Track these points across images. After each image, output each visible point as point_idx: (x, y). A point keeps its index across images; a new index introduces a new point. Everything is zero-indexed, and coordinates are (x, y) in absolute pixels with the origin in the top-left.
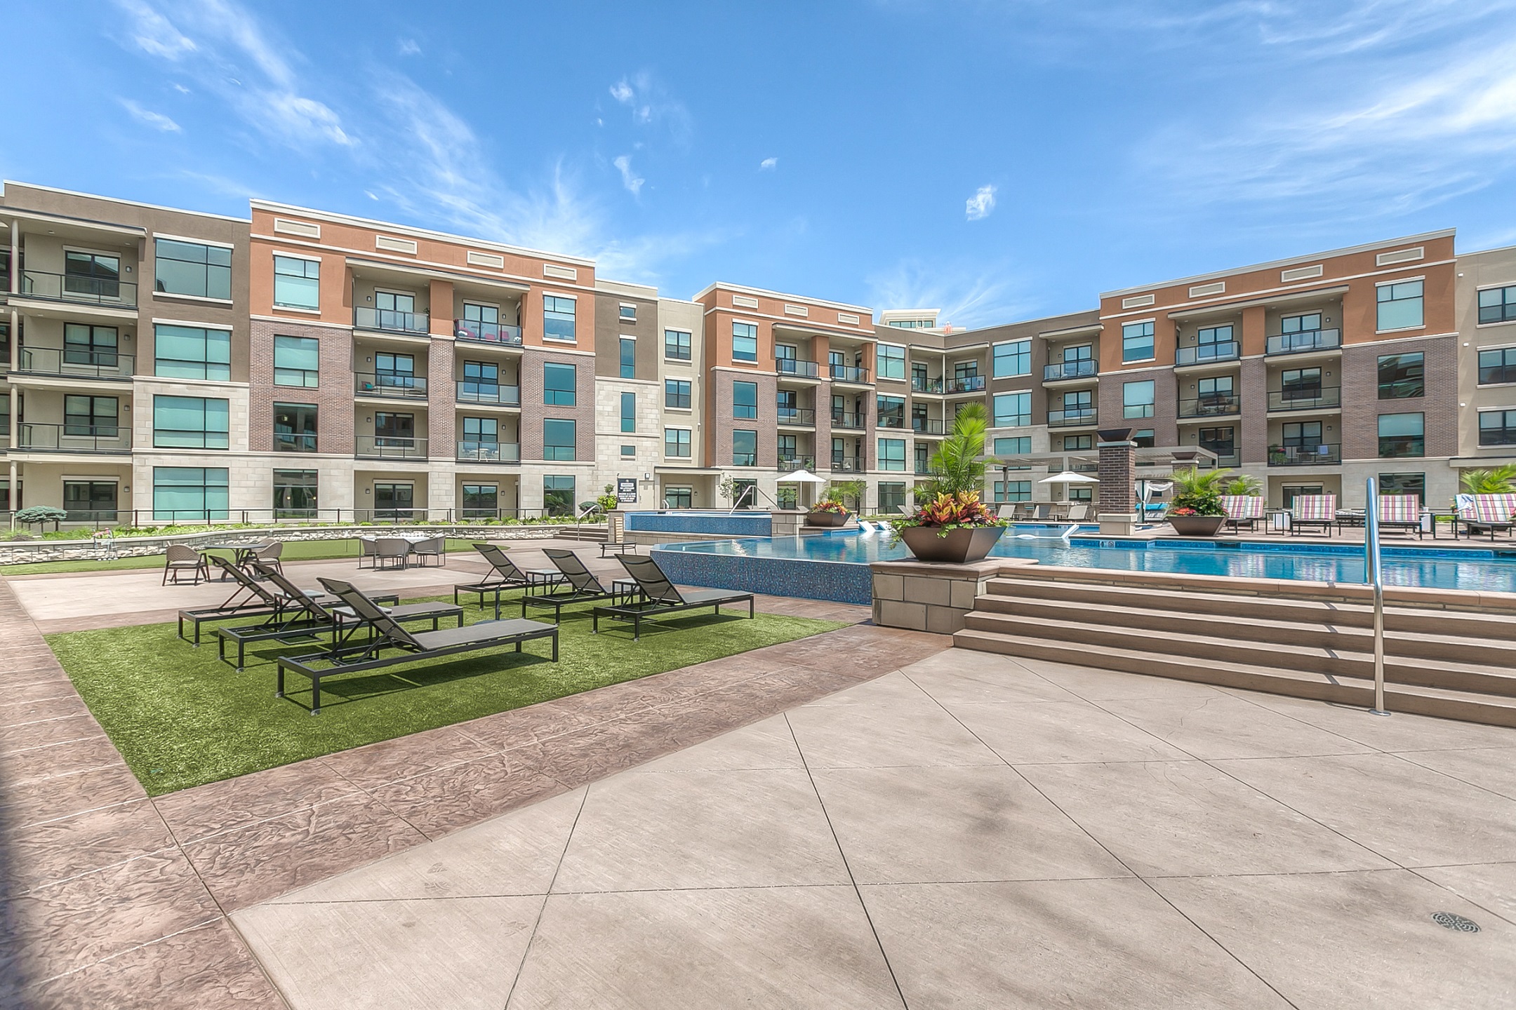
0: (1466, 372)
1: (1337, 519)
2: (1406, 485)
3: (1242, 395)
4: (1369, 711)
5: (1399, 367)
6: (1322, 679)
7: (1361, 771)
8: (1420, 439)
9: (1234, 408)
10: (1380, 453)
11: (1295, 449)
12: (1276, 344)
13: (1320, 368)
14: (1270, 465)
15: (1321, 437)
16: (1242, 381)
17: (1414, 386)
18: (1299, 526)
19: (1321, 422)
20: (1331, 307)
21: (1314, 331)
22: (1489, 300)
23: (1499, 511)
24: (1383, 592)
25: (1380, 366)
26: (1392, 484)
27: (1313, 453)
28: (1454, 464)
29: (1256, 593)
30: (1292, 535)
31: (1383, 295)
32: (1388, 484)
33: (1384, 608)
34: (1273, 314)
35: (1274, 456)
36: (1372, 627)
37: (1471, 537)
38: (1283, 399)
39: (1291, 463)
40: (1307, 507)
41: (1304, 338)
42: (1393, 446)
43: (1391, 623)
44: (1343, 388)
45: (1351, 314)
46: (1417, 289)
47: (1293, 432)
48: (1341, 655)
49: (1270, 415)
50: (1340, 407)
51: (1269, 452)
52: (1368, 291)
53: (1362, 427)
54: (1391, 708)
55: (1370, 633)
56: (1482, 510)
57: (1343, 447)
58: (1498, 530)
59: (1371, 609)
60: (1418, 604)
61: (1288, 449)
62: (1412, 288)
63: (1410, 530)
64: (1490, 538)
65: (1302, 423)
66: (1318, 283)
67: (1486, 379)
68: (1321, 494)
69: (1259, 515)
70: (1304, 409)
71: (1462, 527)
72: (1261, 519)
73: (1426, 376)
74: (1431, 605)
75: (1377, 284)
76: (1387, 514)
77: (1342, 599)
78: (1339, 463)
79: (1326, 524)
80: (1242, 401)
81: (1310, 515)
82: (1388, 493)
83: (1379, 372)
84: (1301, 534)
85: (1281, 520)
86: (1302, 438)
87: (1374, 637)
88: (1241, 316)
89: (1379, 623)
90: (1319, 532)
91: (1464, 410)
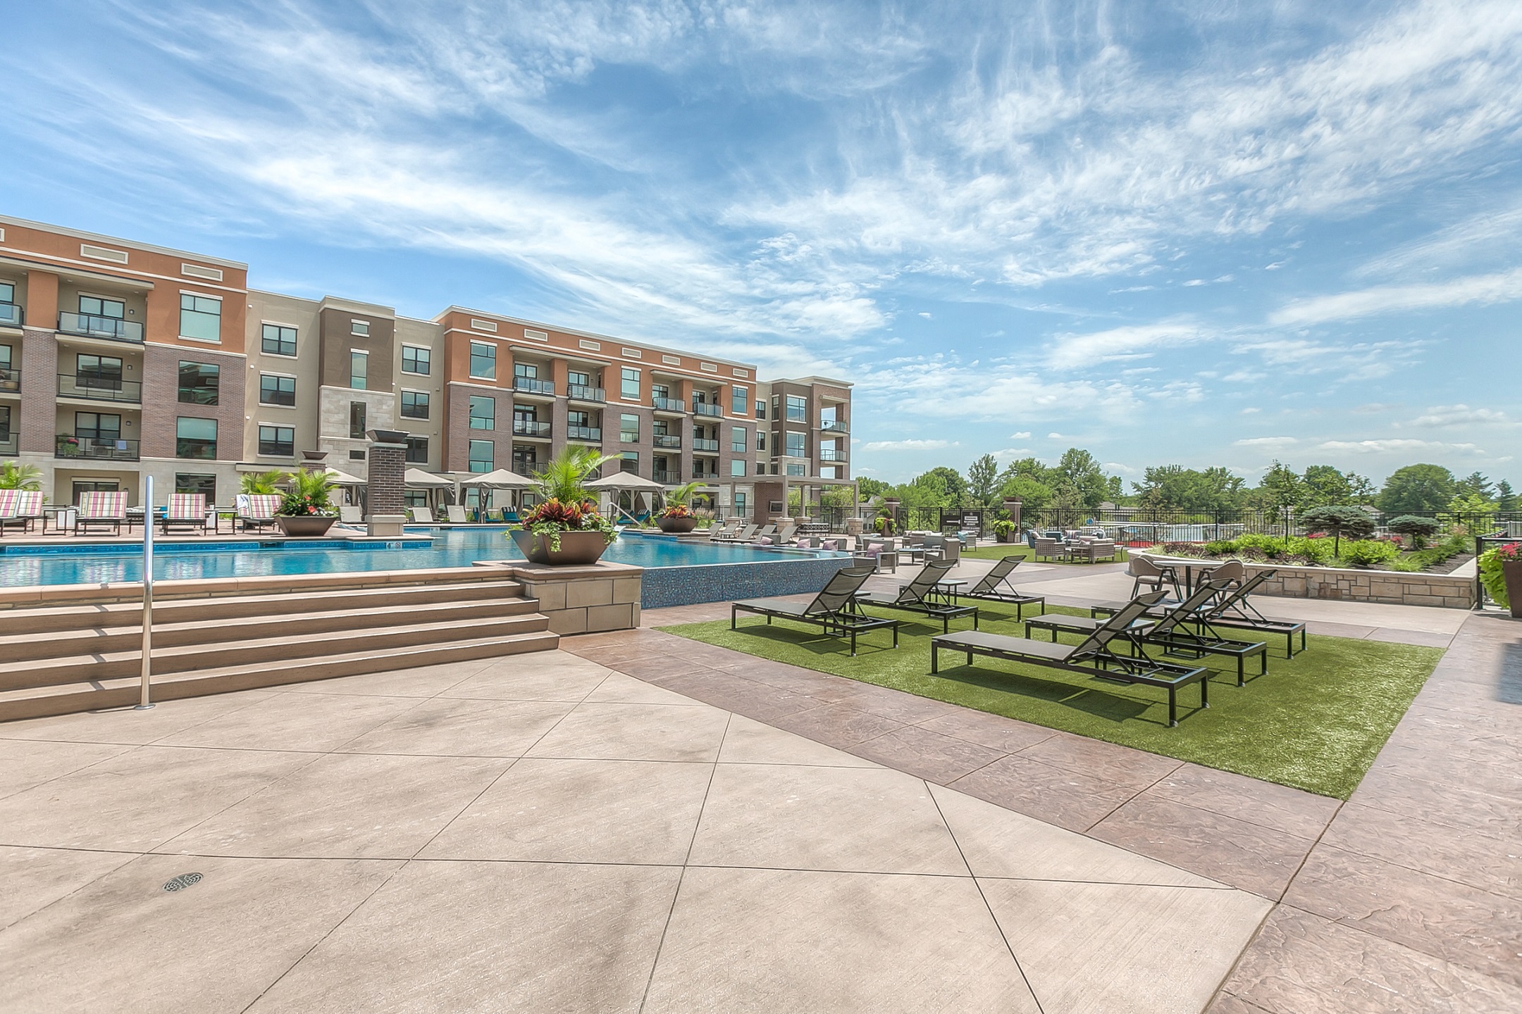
0: (251, 391)
1: (127, 516)
2: (201, 485)
3: (24, 370)
4: (134, 709)
5: (200, 375)
6: (87, 687)
7: (117, 773)
8: (213, 443)
9: (11, 385)
10: (178, 453)
11: (89, 441)
12: (70, 322)
13: (121, 359)
14: (57, 456)
15: (119, 431)
16: (24, 356)
17: (211, 394)
18: (85, 524)
19: (120, 415)
20: (137, 300)
21: (116, 319)
22: (271, 334)
23: (266, 509)
24: (153, 587)
25: (181, 370)
26: (187, 483)
27: (110, 448)
28: (239, 468)
29: (10, 605)
30: (76, 535)
31: (187, 303)
32: (184, 483)
33: (153, 603)
34: (69, 288)
35: (62, 446)
36: (140, 624)
37: (246, 532)
38: (77, 385)
39: (84, 456)
40: (95, 504)
41: (104, 324)
42: (190, 448)
43: (159, 617)
44: (144, 384)
45: (155, 313)
46: (215, 308)
47: (88, 422)
48: (108, 658)
49: (60, 400)
50: (141, 403)
51: (57, 441)
52: (173, 294)
53: (162, 425)
54: (156, 699)
55: (139, 629)
56: (254, 509)
57: (142, 445)
58: (267, 525)
59: (140, 606)
60: (188, 596)
61: (81, 441)
62: (211, 305)
63: (198, 527)
64: (258, 532)
65: (99, 414)
66: (120, 270)
67: (267, 400)
68: (117, 490)
69: (37, 513)
70: (100, 398)
71: (239, 523)
72: (38, 517)
73: (220, 388)
74: (199, 595)
75: (182, 291)
76: (177, 511)
77: (115, 600)
78: (138, 460)
79: (117, 523)
80: (23, 378)
81: (98, 512)
82: (184, 491)
83: (180, 375)
84: (87, 533)
85: (67, 518)
86: (98, 430)
87: (142, 634)
88: (26, 278)
89: (148, 618)
90: (109, 531)
91: (249, 422)
